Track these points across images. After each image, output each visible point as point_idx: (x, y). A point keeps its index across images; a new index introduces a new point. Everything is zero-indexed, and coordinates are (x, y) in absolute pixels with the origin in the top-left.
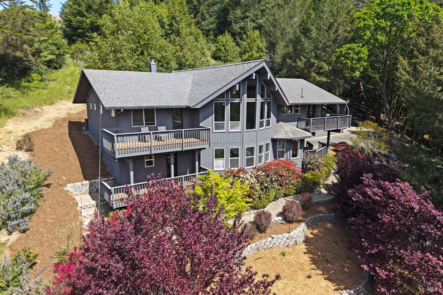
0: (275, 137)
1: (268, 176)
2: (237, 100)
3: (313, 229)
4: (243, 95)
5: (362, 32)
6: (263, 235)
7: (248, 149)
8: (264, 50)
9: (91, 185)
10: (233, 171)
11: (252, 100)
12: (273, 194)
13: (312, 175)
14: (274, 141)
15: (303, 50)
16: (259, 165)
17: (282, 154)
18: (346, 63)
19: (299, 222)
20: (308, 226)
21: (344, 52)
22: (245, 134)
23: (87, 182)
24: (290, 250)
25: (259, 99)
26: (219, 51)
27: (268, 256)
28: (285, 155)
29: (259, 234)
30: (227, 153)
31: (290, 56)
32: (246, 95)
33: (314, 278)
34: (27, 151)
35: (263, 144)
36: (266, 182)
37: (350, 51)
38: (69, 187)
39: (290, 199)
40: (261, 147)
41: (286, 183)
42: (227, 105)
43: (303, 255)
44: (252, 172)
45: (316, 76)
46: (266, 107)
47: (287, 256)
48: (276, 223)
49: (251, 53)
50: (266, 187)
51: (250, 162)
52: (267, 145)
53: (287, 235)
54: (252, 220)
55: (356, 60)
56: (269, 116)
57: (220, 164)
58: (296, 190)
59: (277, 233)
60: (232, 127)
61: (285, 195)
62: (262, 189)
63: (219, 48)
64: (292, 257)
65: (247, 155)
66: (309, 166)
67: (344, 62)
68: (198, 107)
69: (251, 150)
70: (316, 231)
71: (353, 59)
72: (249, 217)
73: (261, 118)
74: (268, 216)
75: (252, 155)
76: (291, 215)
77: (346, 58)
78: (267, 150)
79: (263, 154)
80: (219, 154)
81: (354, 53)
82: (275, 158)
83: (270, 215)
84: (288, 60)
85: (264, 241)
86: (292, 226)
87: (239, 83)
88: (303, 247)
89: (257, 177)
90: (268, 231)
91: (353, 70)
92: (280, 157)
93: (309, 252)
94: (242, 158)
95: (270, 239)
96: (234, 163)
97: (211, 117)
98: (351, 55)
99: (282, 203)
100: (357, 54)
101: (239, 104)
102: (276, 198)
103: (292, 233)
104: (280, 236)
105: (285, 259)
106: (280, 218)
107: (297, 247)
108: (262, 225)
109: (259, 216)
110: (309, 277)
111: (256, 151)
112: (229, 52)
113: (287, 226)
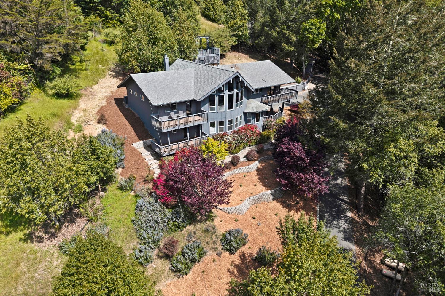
0: (245, 111)
1: (240, 136)
2: (222, 94)
3: (262, 163)
4: (226, 90)
5: (323, 9)
6: (235, 167)
7: (229, 121)
8: (246, 17)
9: (144, 143)
10: (220, 134)
11: (231, 93)
12: (242, 146)
13: (268, 132)
14: (245, 114)
15: (277, 20)
16: (236, 129)
17: (249, 121)
18: (309, 37)
19: (255, 160)
20: (260, 162)
21: (308, 27)
22: (227, 113)
23: (142, 142)
24: (249, 174)
25: (235, 91)
26: (208, 10)
27: (237, 177)
28: (252, 121)
29: (233, 167)
30: (217, 124)
31: (268, 25)
32: (227, 91)
33: (258, 186)
34: (104, 124)
35: (238, 117)
36: (239, 140)
37: (313, 27)
38: (134, 145)
39: (253, 148)
40: (237, 119)
41: (251, 139)
42: (217, 96)
43: (254, 176)
44: (231, 134)
45: (286, 46)
46: (240, 94)
47: (246, 177)
48: (243, 162)
49: (235, 21)
50: (239, 142)
51: (230, 128)
52: (241, 117)
53: (247, 167)
54: (230, 160)
55: (317, 35)
56: (241, 99)
57: (213, 131)
58: (256, 142)
59: (243, 166)
60: (219, 109)
61: (250, 146)
62: (236, 144)
63: (208, 7)
64: (249, 177)
65: (228, 124)
66: (267, 127)
67: (308, 35)
68: (201, 100)
69: (230, 122)
70: (263, 165)
71: (314, 34)
72: (228, 159)
73: (237, 102)
74: (238, 158)
75: (232, 124)
76: (250, 157)
77: (310, 32)
78: (240, 120)
79: (238, 122)
80: (213, 124)
81: (315, 28)
82: (246, 123)
83: (239, 158)
84: (266, 28)
85: (236, 170)
86: (250, 162)
87: (223, 86)
88: (255, 172)
89: (234, 137)
90: (238, 165)
91: (314, 42)
92: (248, 123)
93: (258, 174)
94: (226, 126)
95: (238, 169)
96: (221, 130)
97: (207, 104)
98: (313, 30)
99: (247, 149)
100: (318, 29)
101: (224, 95)
102: (244, 148)
103: (250, 166)
104: (244, 168)
105: (245, 178)
106: (245, 159)
107: (252, 173)
108: (235, 162)
109: (233, 158)
110: (255, 185)
111: (234, 122)
112: (217, 10)
113: (248, 163)
